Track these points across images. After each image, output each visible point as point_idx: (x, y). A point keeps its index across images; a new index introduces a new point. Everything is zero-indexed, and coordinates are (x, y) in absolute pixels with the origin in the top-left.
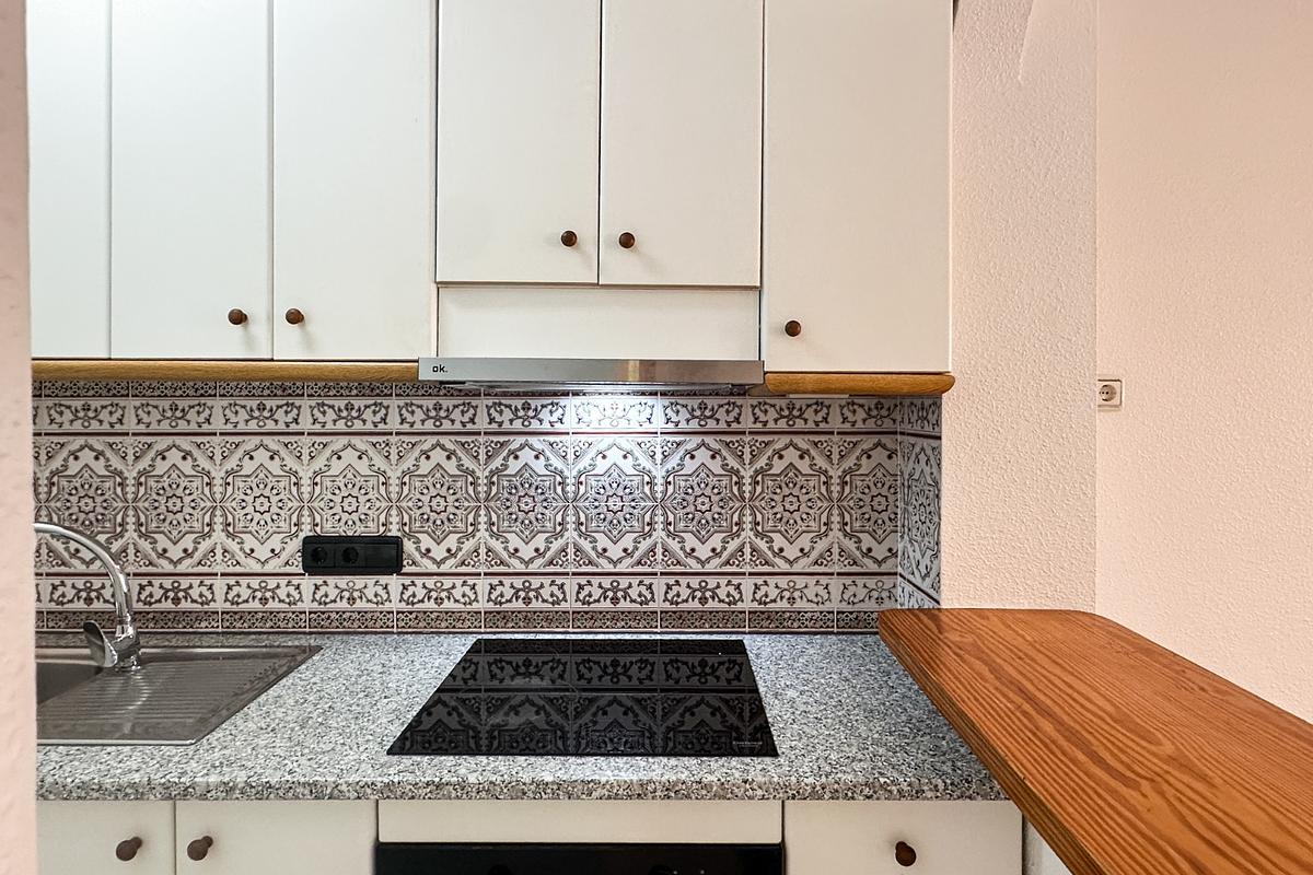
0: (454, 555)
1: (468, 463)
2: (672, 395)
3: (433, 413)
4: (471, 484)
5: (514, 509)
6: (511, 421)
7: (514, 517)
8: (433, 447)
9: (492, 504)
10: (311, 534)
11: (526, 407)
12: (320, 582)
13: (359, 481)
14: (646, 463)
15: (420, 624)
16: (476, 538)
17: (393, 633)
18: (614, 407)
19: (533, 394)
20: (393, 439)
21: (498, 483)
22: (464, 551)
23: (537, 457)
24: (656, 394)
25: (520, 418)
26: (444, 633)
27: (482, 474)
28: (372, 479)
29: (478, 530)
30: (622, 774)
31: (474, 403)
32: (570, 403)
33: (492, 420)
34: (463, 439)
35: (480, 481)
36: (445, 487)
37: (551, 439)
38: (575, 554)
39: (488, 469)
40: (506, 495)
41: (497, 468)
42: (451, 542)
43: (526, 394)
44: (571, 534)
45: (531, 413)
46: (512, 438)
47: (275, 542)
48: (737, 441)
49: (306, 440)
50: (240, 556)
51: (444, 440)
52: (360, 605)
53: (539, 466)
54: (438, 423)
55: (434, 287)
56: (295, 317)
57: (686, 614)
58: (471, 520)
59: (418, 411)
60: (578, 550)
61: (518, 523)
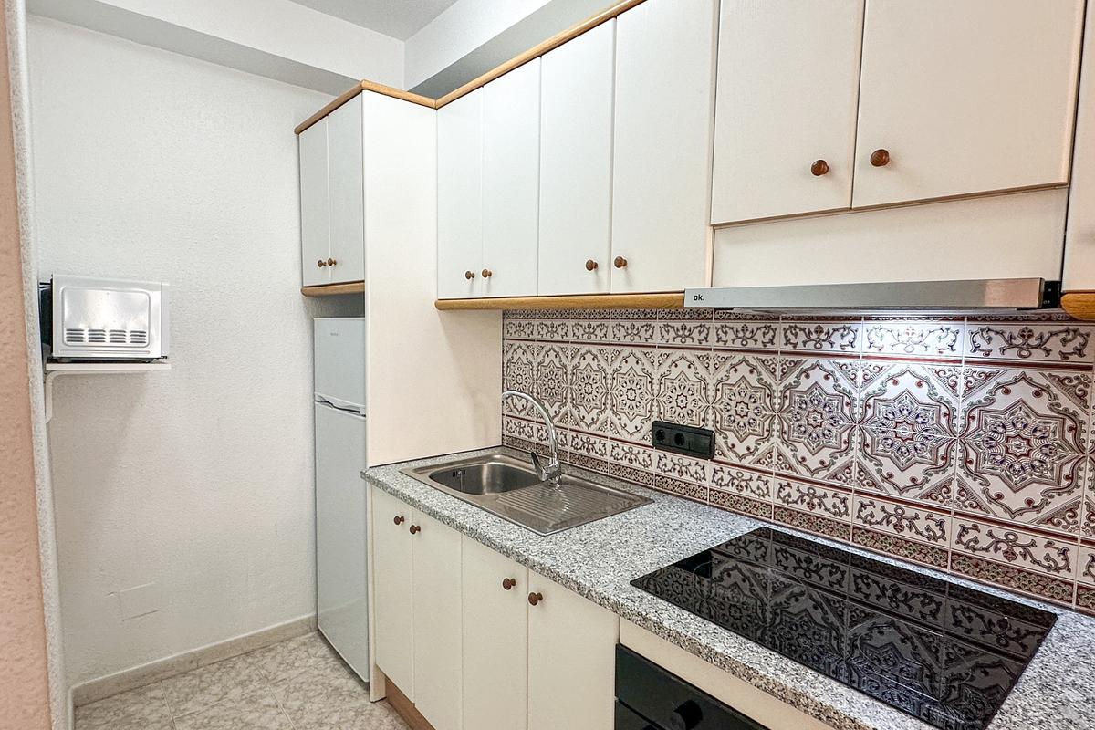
0: (752, 453)
1: (766, 377)
2: (984, 320)
3: (741, 334)
4: (768, 396)
5: (803, 422)
6: (805, 343)
7: (803, 429)
8: (740, 362)
9: (784, 415)
10: (658, 420)
11: (819, 331)
12: (662, 455)
13: (688, 384)
14: (945, 394)
15: (724, 502)
16: (770, 442)
17: (706, 504)
18: (910, 333)
19: (826, 319)
20: (712, 354)
21: (791, 398)
22: (759, 452)
23: (826, 377)
24: (962, 319)
25: (813, 340)
26: (742, 514)
27: (778, 388)
28: (696, 384)
29: (772, 436)
30: (783, 676)
31: (773, 326)
32: (863, 328)
33: (788, 342)
34: (763, 357)
35: (775, 394)
36: (748, 396)
37: (842, 361)
38: (859, 473)
39: (783, 385)
40: (797, 409)
41: (790, 384)
42: (751, 441)
43: (819, 318)
44: (856, 454)
45: (823, 336)
46: (804, 358)
47: (637, 422)
48: (1077, 378)
49: (657, 352)
50: (619, 428)
51: (749, 357)
52: (686, 478)
53: (828, 386)
54: (744, 343)
55: (710, 230)
56: (621, 263)
57: (984, 564)
58: (766, 426)
59: (730, 332)
60: (862, 470)
61: (807, 436)
